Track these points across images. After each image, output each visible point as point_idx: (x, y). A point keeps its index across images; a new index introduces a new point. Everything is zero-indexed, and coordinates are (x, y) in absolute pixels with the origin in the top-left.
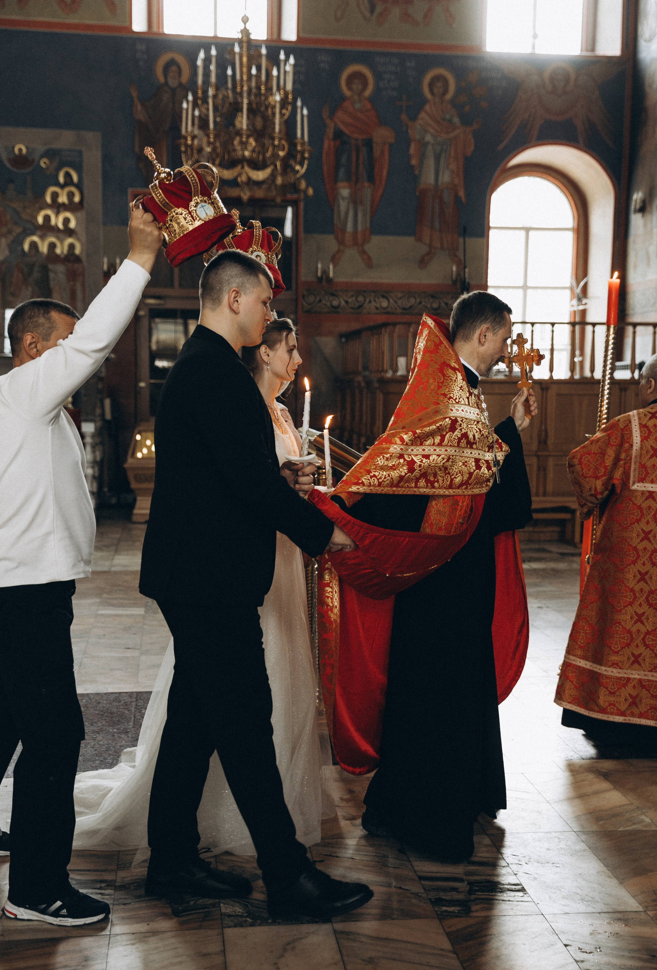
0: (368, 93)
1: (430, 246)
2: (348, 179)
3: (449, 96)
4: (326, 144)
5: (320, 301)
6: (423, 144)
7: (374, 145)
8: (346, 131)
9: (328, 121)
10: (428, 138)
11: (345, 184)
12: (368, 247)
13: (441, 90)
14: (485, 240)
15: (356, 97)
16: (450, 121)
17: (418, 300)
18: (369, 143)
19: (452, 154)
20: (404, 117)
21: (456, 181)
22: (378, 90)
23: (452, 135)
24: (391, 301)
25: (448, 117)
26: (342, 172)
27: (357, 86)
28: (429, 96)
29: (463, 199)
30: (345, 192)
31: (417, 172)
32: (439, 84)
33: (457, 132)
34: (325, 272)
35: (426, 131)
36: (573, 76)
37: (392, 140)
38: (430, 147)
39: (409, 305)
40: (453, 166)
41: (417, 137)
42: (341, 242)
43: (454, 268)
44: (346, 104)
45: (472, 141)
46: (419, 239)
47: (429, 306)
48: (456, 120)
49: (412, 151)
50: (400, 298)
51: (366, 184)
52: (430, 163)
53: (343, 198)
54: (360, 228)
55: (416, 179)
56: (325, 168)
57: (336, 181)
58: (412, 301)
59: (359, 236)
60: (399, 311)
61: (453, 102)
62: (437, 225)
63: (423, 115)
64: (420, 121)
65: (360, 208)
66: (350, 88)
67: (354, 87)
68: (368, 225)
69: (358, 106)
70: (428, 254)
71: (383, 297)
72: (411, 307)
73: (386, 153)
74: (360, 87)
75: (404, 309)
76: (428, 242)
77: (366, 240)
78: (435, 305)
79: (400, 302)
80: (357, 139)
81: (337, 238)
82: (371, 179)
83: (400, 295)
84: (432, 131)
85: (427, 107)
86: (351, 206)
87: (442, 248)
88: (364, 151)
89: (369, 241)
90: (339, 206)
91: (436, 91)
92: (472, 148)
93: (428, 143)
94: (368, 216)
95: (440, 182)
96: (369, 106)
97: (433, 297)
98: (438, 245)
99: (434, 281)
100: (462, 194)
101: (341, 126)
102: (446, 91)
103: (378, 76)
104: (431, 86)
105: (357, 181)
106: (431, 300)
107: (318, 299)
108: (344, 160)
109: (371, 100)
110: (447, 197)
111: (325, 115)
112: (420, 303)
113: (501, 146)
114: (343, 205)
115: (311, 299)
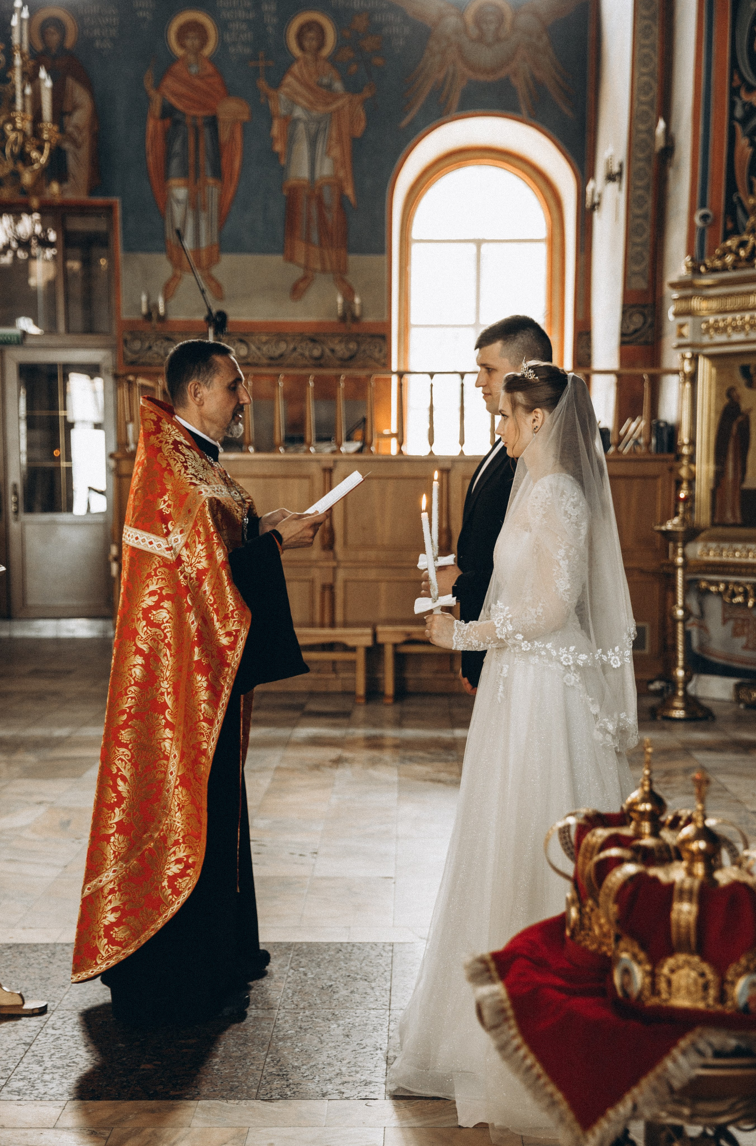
0: (208, 50)
1: (306, 267)
2: (184, 174)
3: (326, 51)
4: (151, 125)
5: (150, 348)
6: (290, 122)
7: (220, 125)
8: (179, 106)
9: (152, 92)
10: (298, 113)
11: (181, 182)
12: (216, 271)
13: (314, 43)
14: (385, 257)
15: (191, 58)
16: (329, 87)
17: (292, 346)
18: (213, 122)
19: (334, 134)
20: (262, 84)
21: (341, 174)
22: (222, 44)
23: (334, 107)
24: (253, 347)
25: (325, 81)
26: (175, 163)
27: (192, 42)
28: (296, 51)
29: (352, 199)
30: (180, 193)
31: (283, 162)
32: (311, 34)
33: (339, 103)
34: (153, 307)
35: (294, 103)
36: (509, 17)
37: (245, 117)
38: (301, 126)
39: (278, 353)
40: (336, 152)
41: (283, 111)
42: (177, 265)
43: (340, 300)
44: (177, 67)
45: (363, 115)
46: (290, 259)
47: (307, 353)
48: (338, 86)
49: (275, 131)
50: (266, 343)
51: (211, 181)
52: (303, 149)
53: (178, 201)
54: (204, 244)
55: (283, 171)
56: (150, 159)
57: (166, 177)
58: (283, 346)
59: (204, 255)
60: (265, 361)
61: (332, 60)
62: (315, 237)
63: (289, 79)
64: (286, 89)
65: (203, 215)
66: (182, 46)
67: (189, 43)
68: (216, 240)
69: (194, 70)
70: (304, 279)
71: (242, 341)
72: (281, 356)
73: (238, 136)
74: (197, 42)
75: (271, 358)
76: (302, 261)
77: (213, 261)
78: (316, 353)
79: (265, 349)
80: (195, 117)
81: (170, 258)
82: (218, 173)
83: (264, 338)
84: (305, 103)
85: (295, 69)
86: (190, 212)
87: (324, 271)
88: (206, 133)
89: (218, 261)
90: (172, 211)
91: (307, 44)
92: (363, 124)
93: (298, 119)
94: (215, 224)
95: (317, 175)
96: (210, 69)
97: (313, 340)
98: (318, 266)
99: (312, 319)
100: (349, 191)
101: (173, 100)
102: (321, 44)
103: (222, 26)
104: (300, 36)
105: (197, 176)
106: (311, 345)
107: (147, 345)
108: (177, 147)
109: (213, 60)
110: (329, 198)
111: (148, 84)
112: (295, 349)
113: (404, 123)
114: (178, 211)
115: (137, 345)
